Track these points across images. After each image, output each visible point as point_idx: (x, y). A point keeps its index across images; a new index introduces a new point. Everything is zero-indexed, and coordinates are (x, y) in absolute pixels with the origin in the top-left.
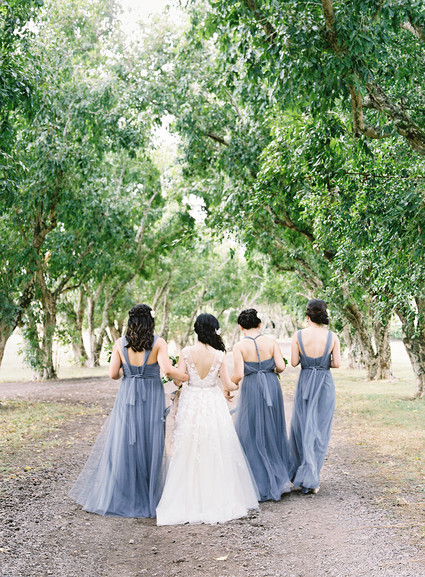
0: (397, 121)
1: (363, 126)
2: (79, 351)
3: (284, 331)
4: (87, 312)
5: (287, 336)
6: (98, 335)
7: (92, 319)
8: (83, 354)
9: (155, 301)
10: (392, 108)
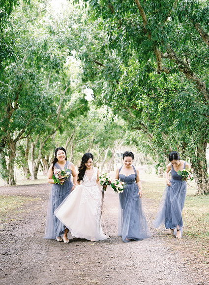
0: (179, 65)
1: (162, 69)
2: (26, 171)
3: (139, 162)
4: (31, 150)
5: (140, 165)
6: (37, 163)
7: (33, 154)
8: (29, 172)
9: (66, 145)
10: (177, 59)
